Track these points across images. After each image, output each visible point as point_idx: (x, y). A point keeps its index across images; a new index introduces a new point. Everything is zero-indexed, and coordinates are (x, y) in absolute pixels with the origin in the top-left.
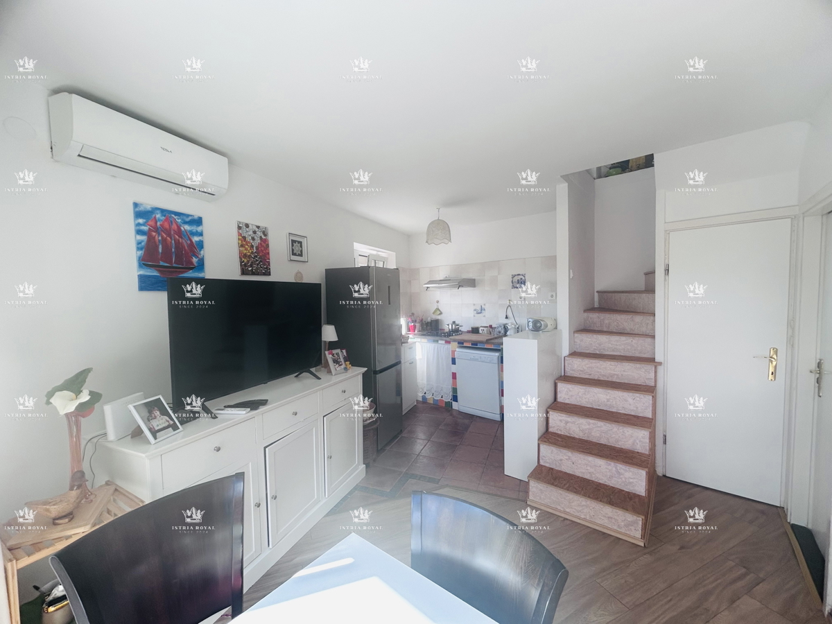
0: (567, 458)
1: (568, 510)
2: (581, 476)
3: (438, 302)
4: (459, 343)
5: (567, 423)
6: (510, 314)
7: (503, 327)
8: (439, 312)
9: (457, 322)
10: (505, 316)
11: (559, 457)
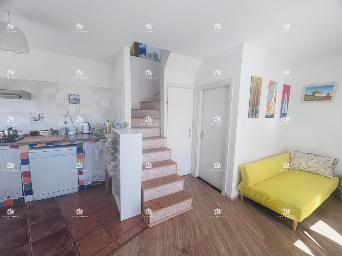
0: (157, 191)
2: (163, 196)
4: (30, 146)
10: (64, 122)
11: (153, 193)
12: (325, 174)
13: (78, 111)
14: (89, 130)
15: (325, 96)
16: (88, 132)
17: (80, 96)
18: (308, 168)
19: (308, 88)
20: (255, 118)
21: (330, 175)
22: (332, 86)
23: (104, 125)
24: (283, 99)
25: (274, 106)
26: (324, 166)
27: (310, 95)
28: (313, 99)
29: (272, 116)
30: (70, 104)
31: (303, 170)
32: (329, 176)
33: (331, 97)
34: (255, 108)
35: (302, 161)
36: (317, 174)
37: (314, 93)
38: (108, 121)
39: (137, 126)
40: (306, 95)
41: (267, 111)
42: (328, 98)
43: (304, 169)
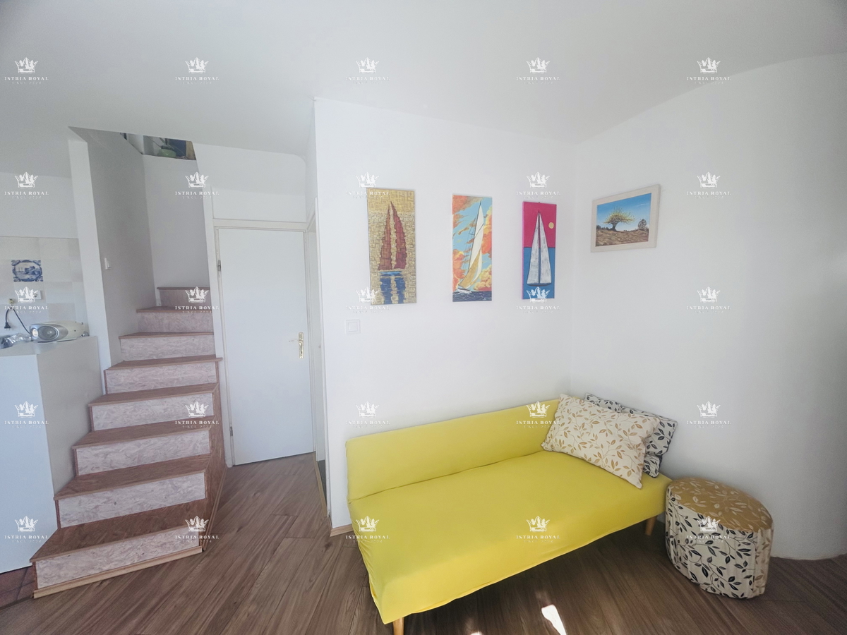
0: (105, 500)
1: (105, 568)
2: (128, 513)
5: (106, 455)
10: (4, 325)
11: (93, 505)
12: (616, 468)
15: (637, 228)
17: (42, 263)
18: (580, 449)
19: (601, 209)
20: (401, 301)
21: (629, 474)
22: (646, 198)
24: (527, 244)
25: (484, 266)
26: (618, 443)
27: (607, 229)
28: (613, 238)
29: (484, 295)
30: (18, 283)
31: (570, 453)
32: (625, 476)
33: (648, 230)
34: (396, 275)
35: (571, 427)
36: (599, 467)
37: (614, 221)
39: (165, 331)
40: (598, 228)
41: (455, 281)
42: (642, 234)
43: (572, 451)
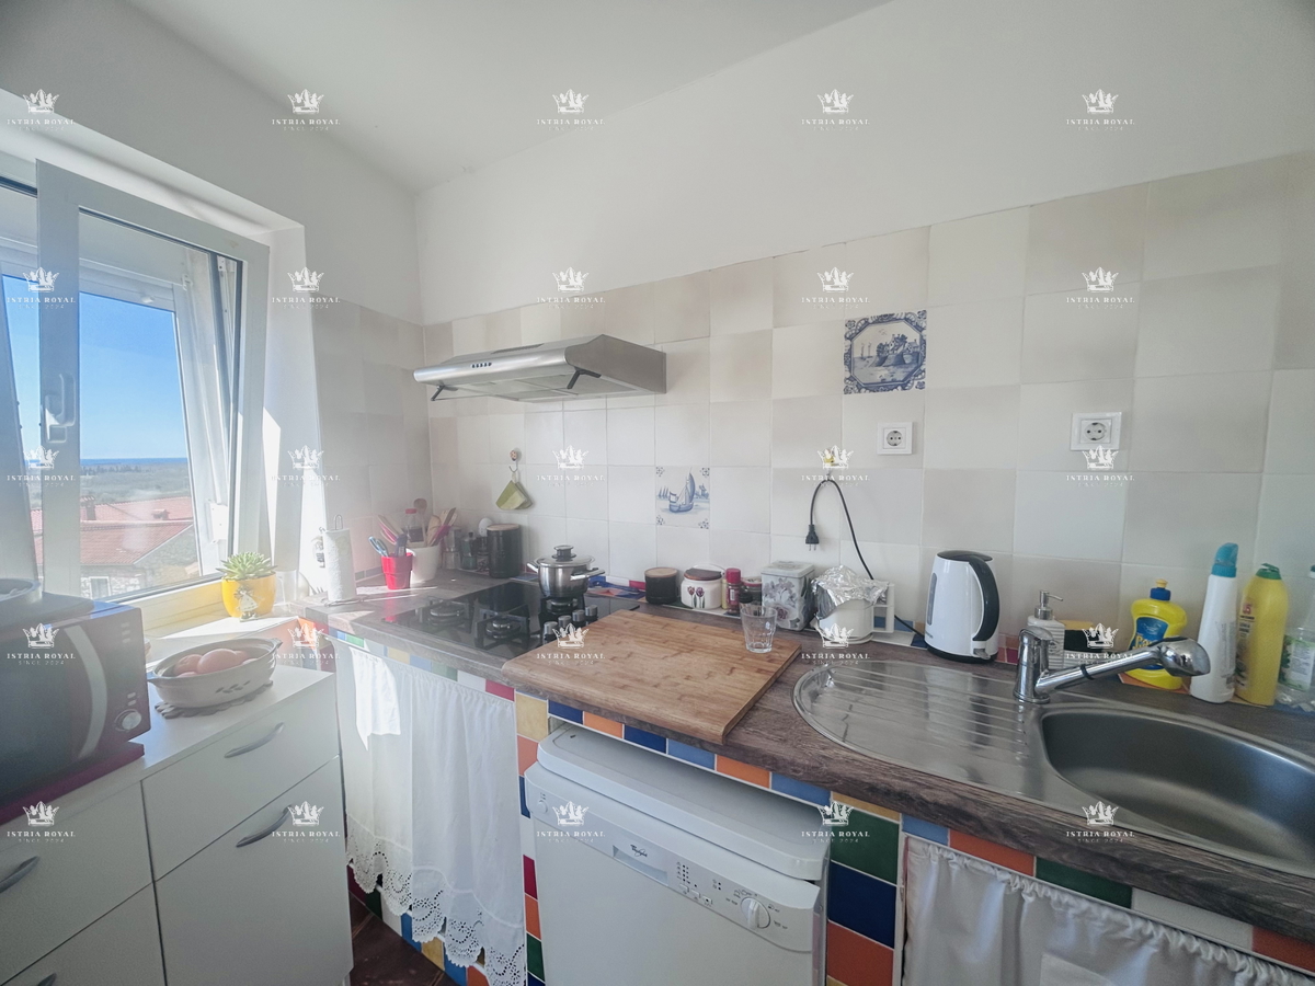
3: (516, 456)
4: (555, 708)
6: (830, 518)
7: (796, 589)
8: (518, 499)
9: (580, 555)
10: (806, 532)
13: (905, 447)
14: (983, 635)
16: (969, 648)
17: (931, 326)
23: (1161, 594)
30: (854, 396)
38: (1227, 564)
